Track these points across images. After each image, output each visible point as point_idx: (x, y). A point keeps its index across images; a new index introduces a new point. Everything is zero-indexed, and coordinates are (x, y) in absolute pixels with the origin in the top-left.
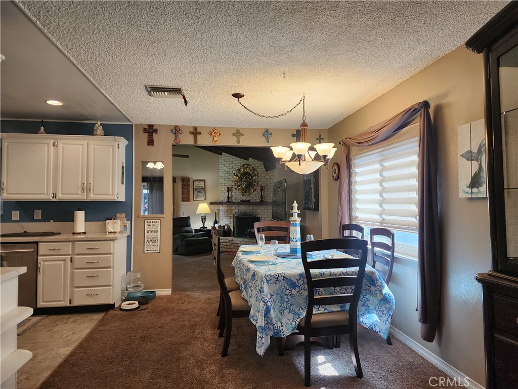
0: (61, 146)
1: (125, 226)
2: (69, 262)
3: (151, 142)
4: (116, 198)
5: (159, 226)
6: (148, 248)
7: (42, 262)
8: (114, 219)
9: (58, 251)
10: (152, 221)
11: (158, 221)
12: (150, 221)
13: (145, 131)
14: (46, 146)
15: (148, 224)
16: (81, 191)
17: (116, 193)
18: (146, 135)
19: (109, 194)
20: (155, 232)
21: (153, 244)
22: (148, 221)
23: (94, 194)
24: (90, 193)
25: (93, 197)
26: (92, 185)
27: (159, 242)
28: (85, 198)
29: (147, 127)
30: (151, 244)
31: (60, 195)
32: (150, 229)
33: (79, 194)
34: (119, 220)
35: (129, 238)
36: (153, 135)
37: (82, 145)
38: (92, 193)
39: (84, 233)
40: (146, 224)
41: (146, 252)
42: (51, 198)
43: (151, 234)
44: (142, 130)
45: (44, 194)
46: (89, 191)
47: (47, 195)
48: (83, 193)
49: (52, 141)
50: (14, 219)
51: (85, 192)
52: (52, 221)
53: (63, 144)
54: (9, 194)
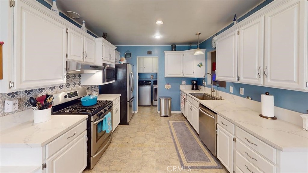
0: (242, 32)
7: (218, 129)
9: (226, 126)
14: (234, 37)
23: (271, 80)
25: (270, 83)
26: (268, 68)
28: (262, 83)
31: (242, 79)
33: (256, 79)
42: (237, 81)
45: (233, 77)
46: (265, 76)
47: (234, 78)
48: (260, 77)
49: (237, 30)
50: (230, 92)
51: (262, 76)
52: (250, 98)
53: (244, 30)
54: (218, 76)
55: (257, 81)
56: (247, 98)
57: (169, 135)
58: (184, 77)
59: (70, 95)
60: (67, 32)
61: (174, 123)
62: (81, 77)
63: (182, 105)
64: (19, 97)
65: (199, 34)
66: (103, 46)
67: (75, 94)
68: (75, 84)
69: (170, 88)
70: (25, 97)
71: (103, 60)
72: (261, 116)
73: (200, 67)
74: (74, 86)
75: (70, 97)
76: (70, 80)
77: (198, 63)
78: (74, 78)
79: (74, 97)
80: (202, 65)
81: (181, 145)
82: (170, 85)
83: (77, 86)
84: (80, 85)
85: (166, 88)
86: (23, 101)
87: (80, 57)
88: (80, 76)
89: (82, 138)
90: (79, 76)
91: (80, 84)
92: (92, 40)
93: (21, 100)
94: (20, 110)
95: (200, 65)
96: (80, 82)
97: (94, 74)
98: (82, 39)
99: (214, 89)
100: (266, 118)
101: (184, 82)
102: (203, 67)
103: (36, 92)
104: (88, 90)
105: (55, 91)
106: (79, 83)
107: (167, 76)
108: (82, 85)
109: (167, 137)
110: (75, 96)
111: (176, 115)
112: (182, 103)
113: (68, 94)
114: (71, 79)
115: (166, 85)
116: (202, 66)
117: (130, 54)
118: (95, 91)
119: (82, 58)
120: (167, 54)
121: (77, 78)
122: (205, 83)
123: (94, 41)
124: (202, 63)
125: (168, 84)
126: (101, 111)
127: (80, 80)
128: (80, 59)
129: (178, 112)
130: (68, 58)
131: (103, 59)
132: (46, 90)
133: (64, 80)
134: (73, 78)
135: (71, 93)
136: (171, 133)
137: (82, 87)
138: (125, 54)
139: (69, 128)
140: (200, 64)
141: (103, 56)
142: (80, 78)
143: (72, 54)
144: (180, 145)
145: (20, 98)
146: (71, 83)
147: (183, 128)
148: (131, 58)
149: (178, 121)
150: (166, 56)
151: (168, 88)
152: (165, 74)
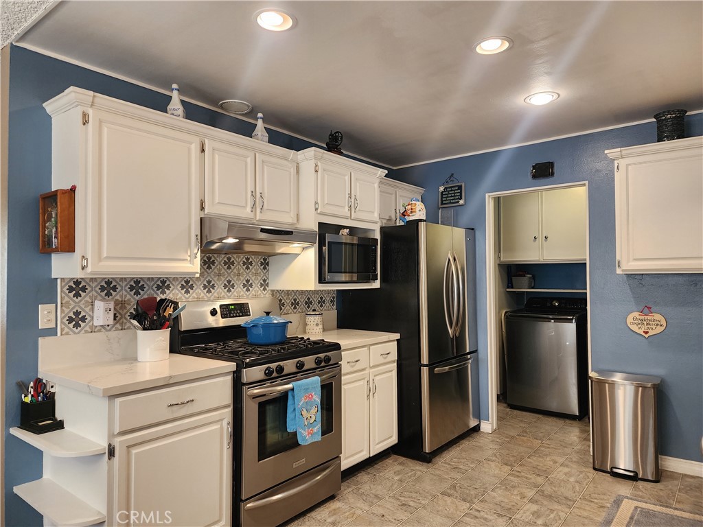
59: (227, 311)
60: (203, 151)
62: (271, 267)
64: (118, 297)
66: (319, 172)
67: (242, 309)
68: (251, 286)
69: (661, 328)
70: (129, 300)
71: (319, 214)
74: (248, 290)
75: (224, 316)
76: (235, 270)
78: (248, 268)
79: (236, 316)
82: (658, 317)
83: (256, 289)
84: (265, 289)
86: (125, 308)
87: (244, 207)
88: (265, 264)
89: (216, 427)
90: (262, 264)
91: (267, 285)
92: (286, 159)
93: (120, 305)
94: (120, 328)
96: (265, 281)
97: (297, 255)
98: (250, 160)
103: (152, 291)
104: (295, 308)
105: (194, 295)
106: (265, 284)
107: (624, 266)
108: (273, 291)
110: (243, 316)
113: (221, 306)
114: (239, 270)
115: (636, 314)
117: (460, 187)
118: (314, 313)
119: (249, 209)
121: (256, 267)
123: (292, 161)
125: (647, 310)
126: (281, 363)
127: (265, 275)
128: (244, 213)
130: (206, 211)
131: (319, 211)
132: (173, 290)
133: (193, 264)
134: (244, 267)
135: (232, 305)
137: (273, 295)
138: (442, 189)
139: (171, 377)
141: (319, 202)
142: (265, 268)
143: (217, 201)
145: (120, 300)
146: (239, 279)
148: (461, 202)
150: (616, 174)
151: (646, 333)
152: (617, 258)
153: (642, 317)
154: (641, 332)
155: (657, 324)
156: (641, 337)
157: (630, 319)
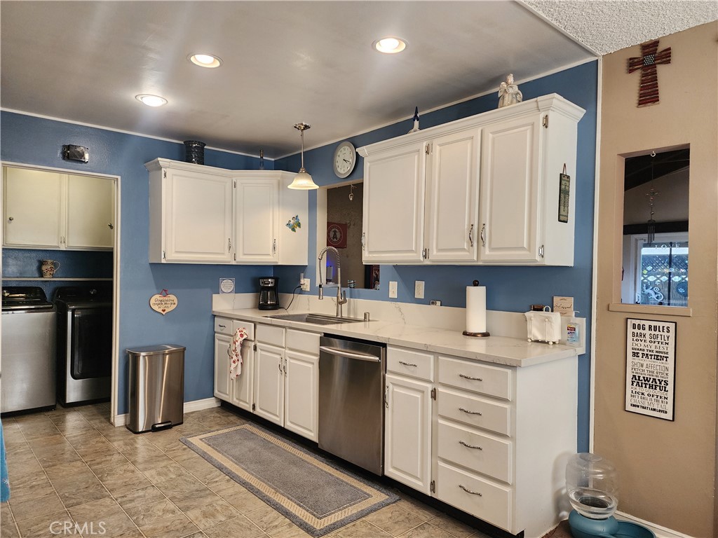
0: (436, 149)
1: (572, 330)
2: (430, 399)
3: (649, 95)
4: (538, 258)
5: (672, 341)
6: (638, 401)
7: (391, 386)
8: (547, 310)
9: (413, 368)
10: (647, 324)
11: (666, 325)
12: (642, 322)
13: (632, 65)
14: (416, 157)
15: (636, 331)
16: (468, 242)
17: (538, 245)
18: (636, 76)
19: (523, 248)
20: (657, 358)
21: (651, 391)
22: (637, 322)
23: (492, 249)
24: (484, 246)
25: (490, 256)
26: (487, 227)
27: (670, 387)
28: (475, 259)
29: (637, 54)
30: (646, 391)
31: (435, 252)
32: (641, 345)
33: (463, 250)
34: (558, 314)
35: (584, 360)
36: (655, 73)
37: (472, 138)
38: (487, 245)
39: (486, 335)
40: (630, 330)
41: (629, 408)
42: (422, 259)
43: (646, 362)
44: (623, 66)
45: (411, 251)
46: (482, 244)
47: (416, 253)
48: (472, 246)
49: (425, 144)
50: (391, 296)
51: (475, 244)
52: (439, 303)
53: (440, 145)
54: (370, 252)
55: (467, 253)
56: (433, 303)
57: (218, 476)
58: (234, 263)
61: (208, 439)
63: (233, 365)
65: (306, 127)
69: (174, 306)
72: (465, 334)
73: (293, 230)
77: (289, 216)
80: (299, 225)
81: (275, 489)
82: (172, 297)
85: (156, 308)
95: (295, 225)
99: (344, 294)
100: (475, 335)
101: (227, 285)
102: (303, 231)
107: (168, 257)
109: (215, 484)
111: (202, 416)
112: (235, 358)
115: (157, 297)
116: (300, 227)
120: (169, 172)
122: (306, 283)
124: (299, 218)
125: (165, 292)
129: (208, 404)
136: (219, 468)
140: (292, 222)
144: (273, 490)
147: (250, 444)
149: (220, 432)
150: (164, 180)
151: (164, 311)
152: (163, 250)
153: (162, 299)
154: (160, 311)
155: (171, 303)
156: (159, 315)
157: (152, 301)
